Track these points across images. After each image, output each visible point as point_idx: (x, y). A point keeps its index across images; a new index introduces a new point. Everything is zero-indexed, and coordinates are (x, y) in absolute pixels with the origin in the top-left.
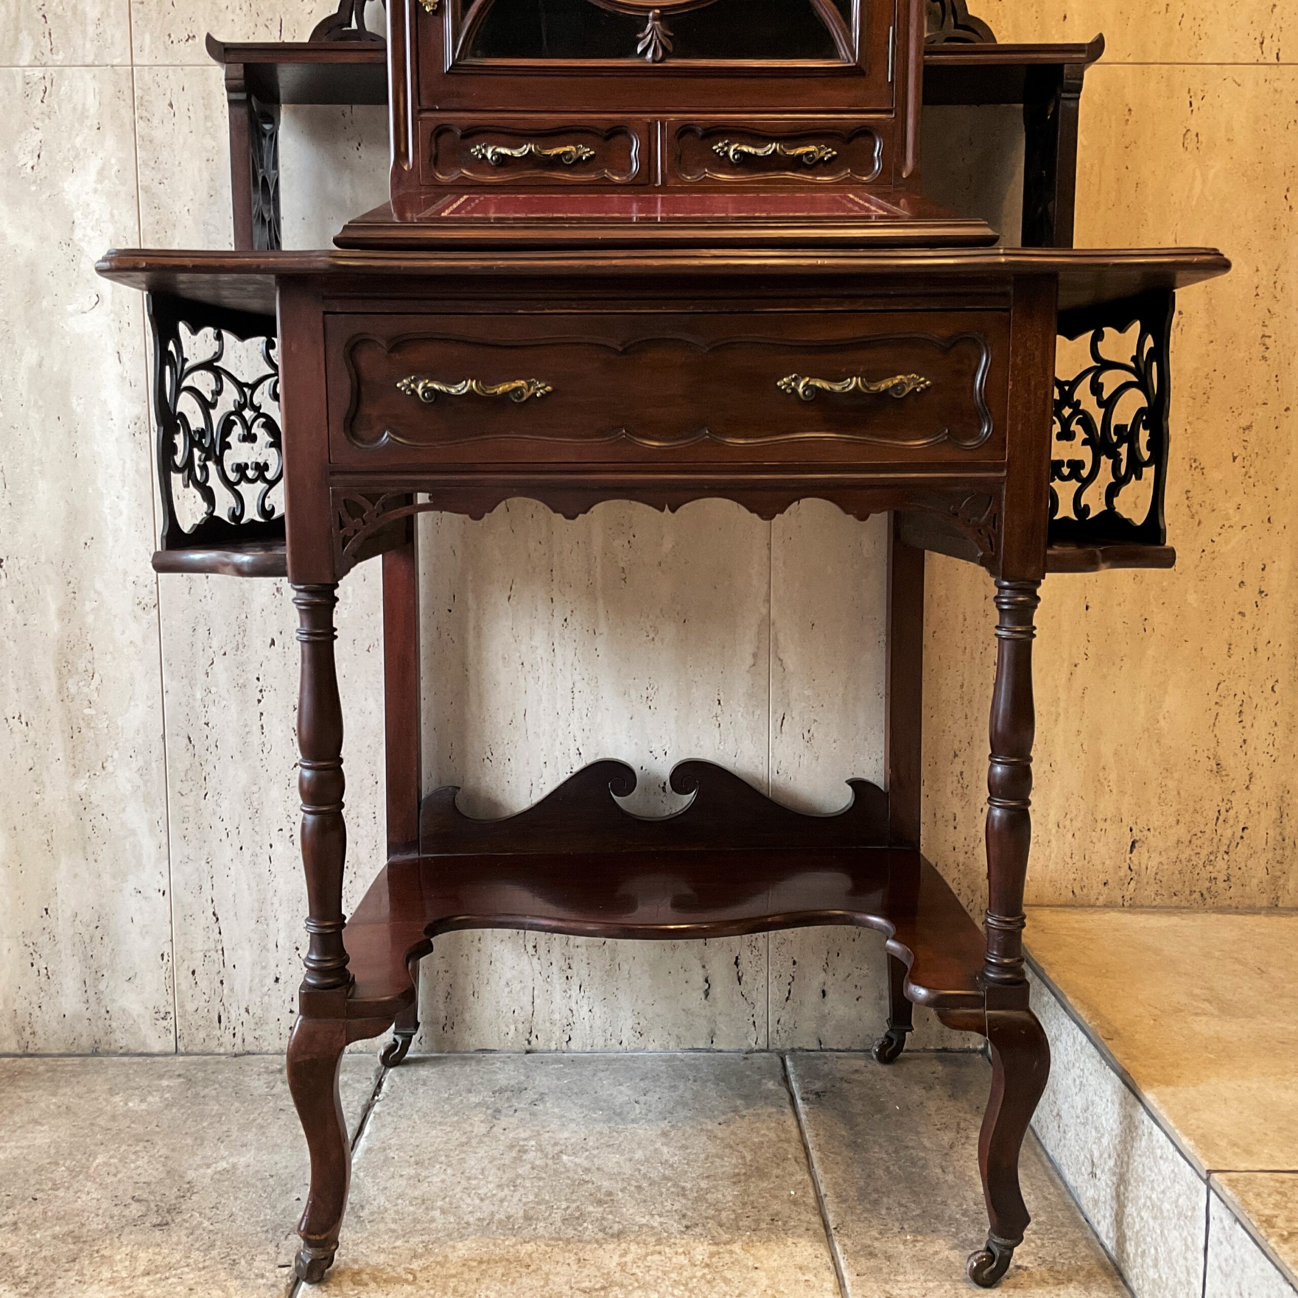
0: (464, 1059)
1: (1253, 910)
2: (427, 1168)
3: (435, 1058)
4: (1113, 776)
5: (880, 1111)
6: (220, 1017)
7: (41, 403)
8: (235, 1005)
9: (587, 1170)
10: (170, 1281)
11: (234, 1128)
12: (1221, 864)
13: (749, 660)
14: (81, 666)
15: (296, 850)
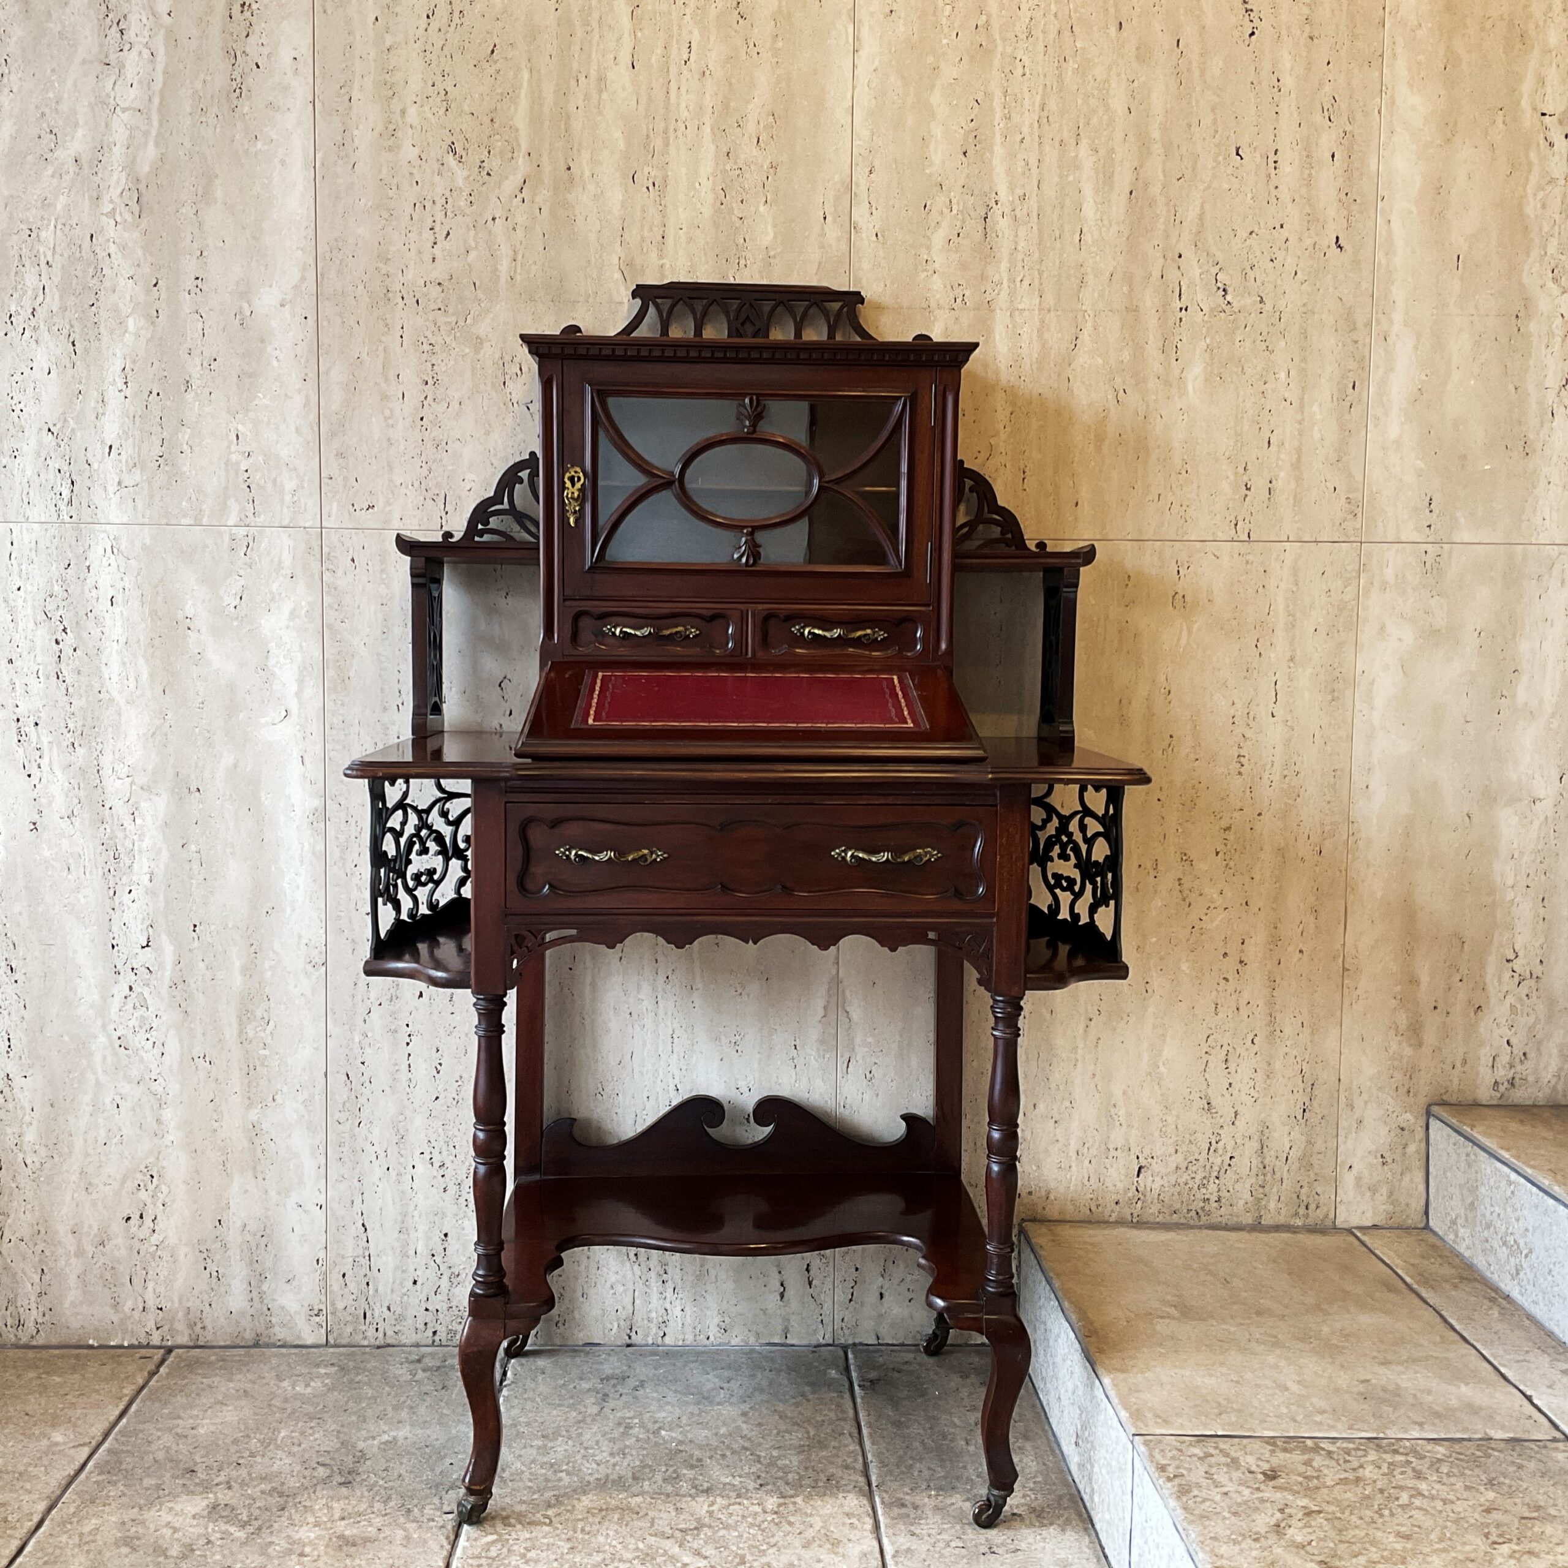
0: (575, 1351)
1: (1237, 1228)
2: (551, 1441)
3: (549, 1351)
4: (1122, 1113)
5: (922, 1396)
6: (365, 1314)
7: (234, 797)
8: (378, 1304)
9: (681, 1442)
10: (362, 1523)
11: (390, 1409)
12: (1212, 1187)
13: (821, 1012)
14: (259, 1013)
15: (435, 1171)
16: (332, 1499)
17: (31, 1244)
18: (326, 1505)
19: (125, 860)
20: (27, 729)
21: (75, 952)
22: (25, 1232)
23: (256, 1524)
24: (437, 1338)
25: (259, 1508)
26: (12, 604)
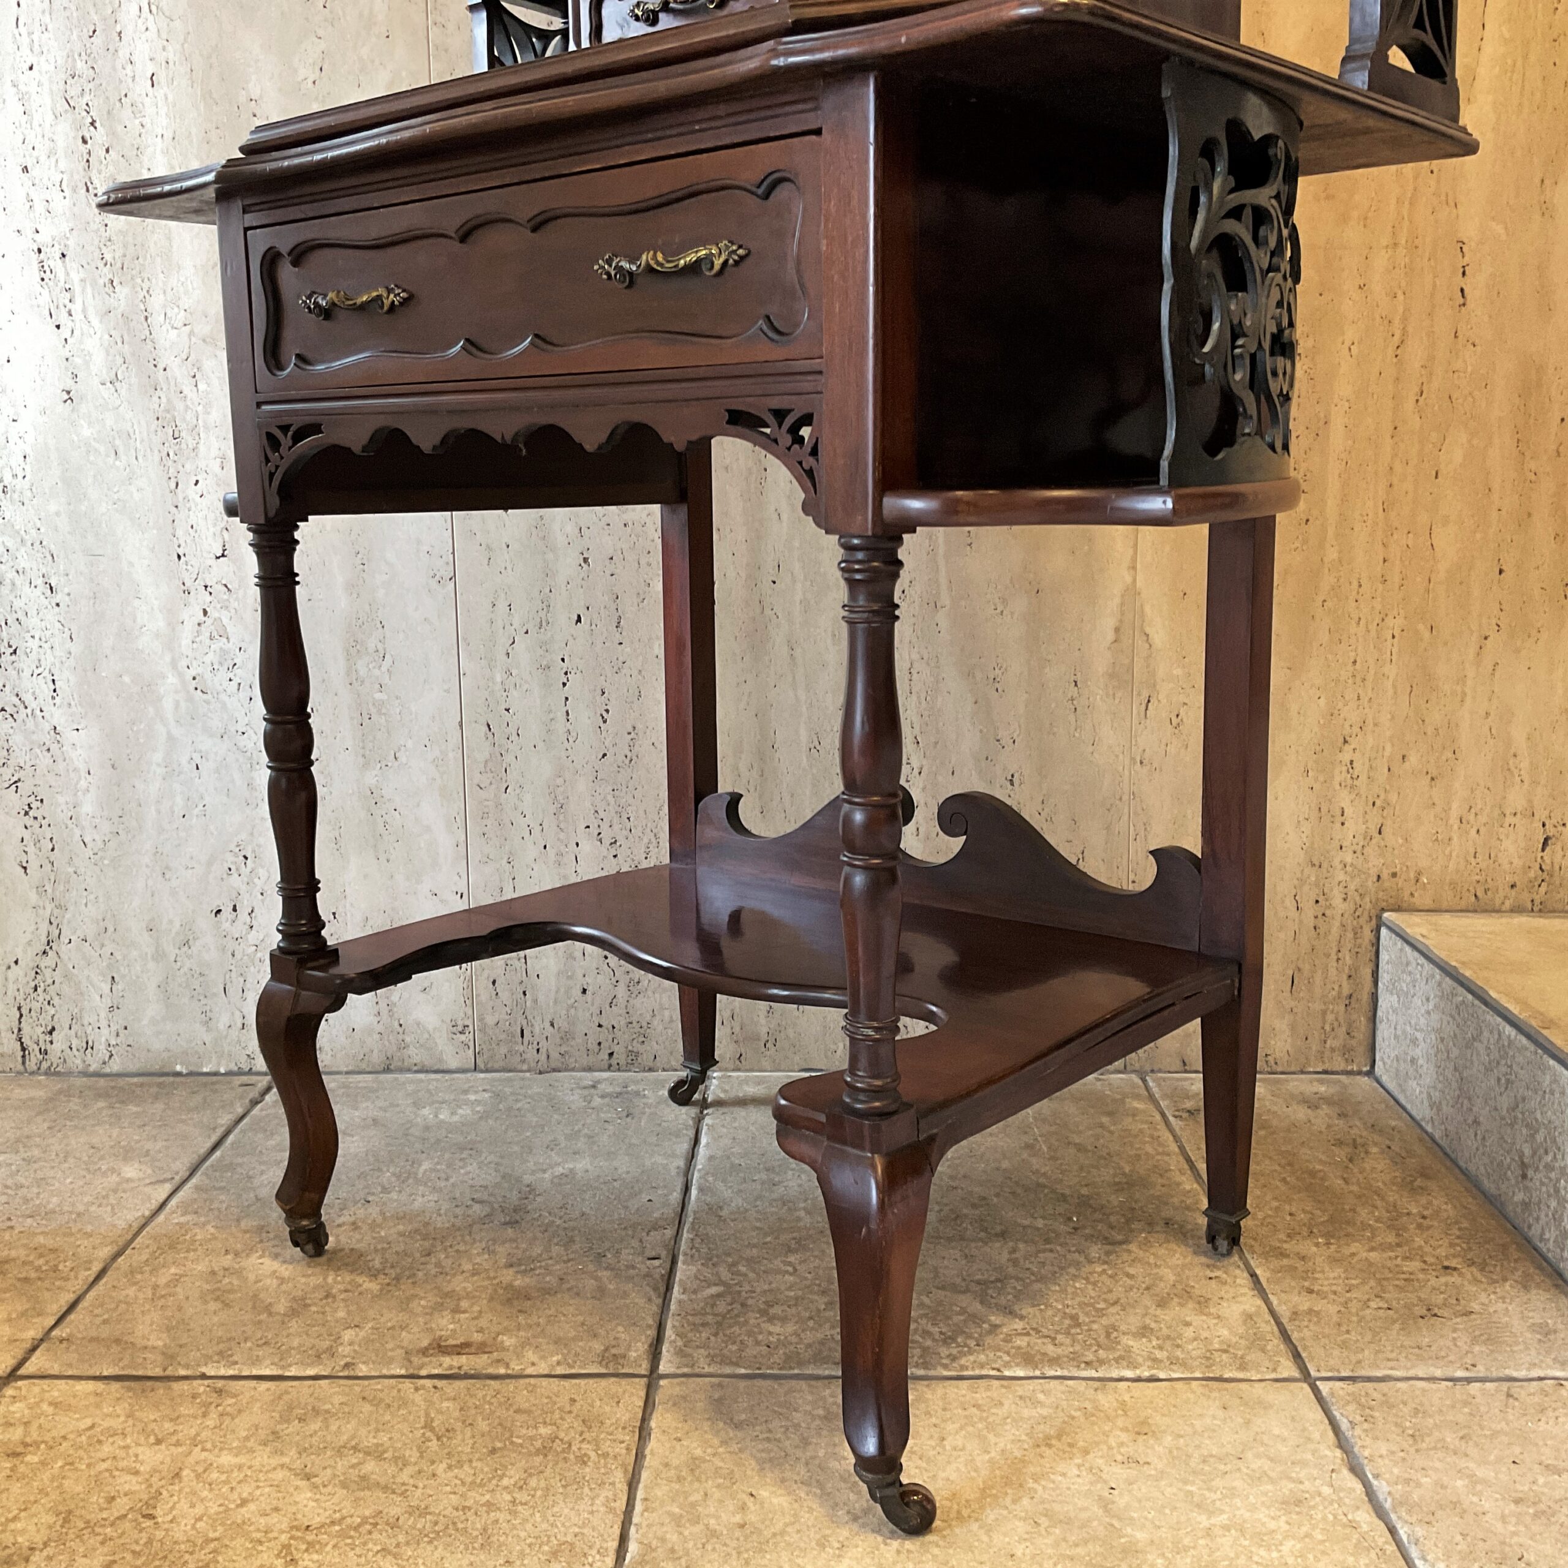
4: (1525, 765)
6: (522, 1032)
8: (538, 1018)
10: (537, 1272)
11: (561, 1138)
13: (1111, 636)
14: (372, 644)
15: (604, 850)
16: (494, 1241)
17: (96, 944)
18: (487, 1250)
19: (188, 439)
20: (52, 263)
21: (131, 564)
22: (90, 931)
23: (393, 1273)
24: (614, 1061)
25: (397, 1253)
26: (22, 87)
